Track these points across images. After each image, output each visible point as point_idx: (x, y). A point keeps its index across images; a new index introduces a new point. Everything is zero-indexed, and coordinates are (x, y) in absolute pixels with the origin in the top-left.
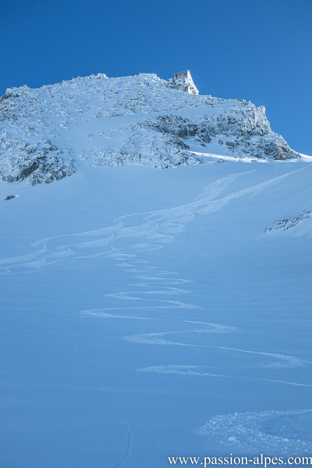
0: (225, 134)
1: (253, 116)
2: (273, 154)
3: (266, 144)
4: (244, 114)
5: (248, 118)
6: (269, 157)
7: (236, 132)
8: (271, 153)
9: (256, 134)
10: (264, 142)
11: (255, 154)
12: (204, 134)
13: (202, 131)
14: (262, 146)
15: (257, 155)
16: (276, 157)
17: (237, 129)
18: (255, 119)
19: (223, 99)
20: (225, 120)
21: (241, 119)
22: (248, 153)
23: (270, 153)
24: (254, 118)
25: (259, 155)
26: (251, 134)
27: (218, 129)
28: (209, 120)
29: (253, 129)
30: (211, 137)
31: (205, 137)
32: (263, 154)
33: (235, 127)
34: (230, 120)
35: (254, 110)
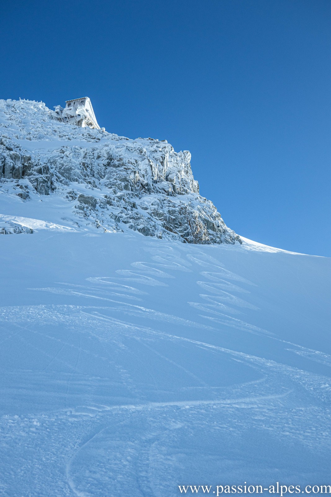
0: (90, 183)
1: (161, 160)
2: (181, 231)
3: (171, 208)
4: (143, 153)
5: (149, 160)
6: (171, 236)
7: (115, 181)
8: (178, 228)
9: (160, 190)
10: (168, 205)
11: (141, 226)
12: (44, 176)
13: (40, 172)
14: (161, 211)
15: (144, 228)
16: (188, 238)
17: (118, 175)
18: (165, 166)
19: (126, 138)
20: (101, 159)
21: (133, 161)
22: (125, 222)
23: (176, 227)
24: (162, 163)
25: (149, 229)
26: (149, 190)
27: (79, 171)
28: (68, 154)
29: (156, 182)
30: (56, 184)
31: (40, 182)
32: (160, 227)
33: (116, 172)
34: (111, 159)
35: (165, 151)
